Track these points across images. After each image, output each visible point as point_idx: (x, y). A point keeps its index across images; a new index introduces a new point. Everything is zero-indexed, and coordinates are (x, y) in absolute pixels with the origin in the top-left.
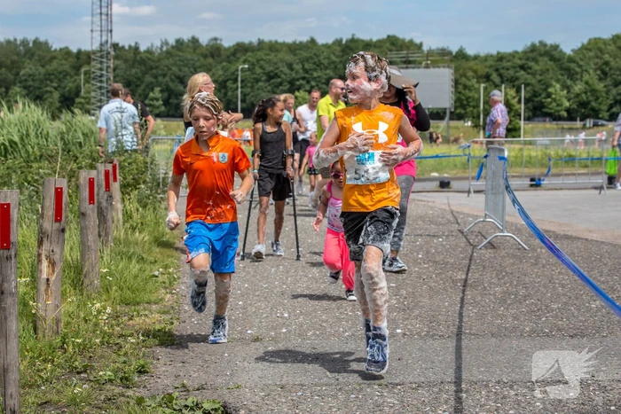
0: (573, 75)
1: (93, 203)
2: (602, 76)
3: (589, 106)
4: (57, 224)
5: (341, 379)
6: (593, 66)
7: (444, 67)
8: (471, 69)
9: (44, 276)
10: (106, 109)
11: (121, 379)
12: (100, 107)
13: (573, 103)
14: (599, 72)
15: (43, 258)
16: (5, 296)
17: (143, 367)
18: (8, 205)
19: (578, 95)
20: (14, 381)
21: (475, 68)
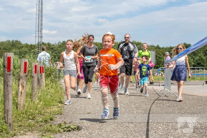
0: (195, 54)
1: (36, 73)
2: (205, 54)
3: (201, 64)
4: (25, 74)
5: (116, 121)
6: (202, 51)
7: (152, 51)
8: (161, 52)
9: (20, 91)
10: (40, 55)
11: (45, 121)
12: (38, 54)
13: (196, 63)
14: (204, 53)
15: (20, 85)
16: (8, 87)
17: (52, 118)
18: (10, 57)
19: (197, 61)
20: (11, 114)
21: (163, 52)
